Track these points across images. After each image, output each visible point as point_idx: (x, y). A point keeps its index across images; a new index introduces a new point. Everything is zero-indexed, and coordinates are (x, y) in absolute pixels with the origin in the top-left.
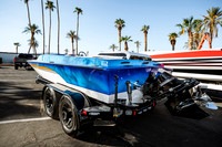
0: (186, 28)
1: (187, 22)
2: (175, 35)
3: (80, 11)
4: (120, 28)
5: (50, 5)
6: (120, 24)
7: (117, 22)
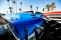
0: (47, 7)
1: (47, 6)
2: (44, 9)
3: (21, 3)
4: (31, 8)
5: (14, 2)
6: (31, 7)
7: (31, 6)
